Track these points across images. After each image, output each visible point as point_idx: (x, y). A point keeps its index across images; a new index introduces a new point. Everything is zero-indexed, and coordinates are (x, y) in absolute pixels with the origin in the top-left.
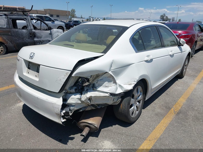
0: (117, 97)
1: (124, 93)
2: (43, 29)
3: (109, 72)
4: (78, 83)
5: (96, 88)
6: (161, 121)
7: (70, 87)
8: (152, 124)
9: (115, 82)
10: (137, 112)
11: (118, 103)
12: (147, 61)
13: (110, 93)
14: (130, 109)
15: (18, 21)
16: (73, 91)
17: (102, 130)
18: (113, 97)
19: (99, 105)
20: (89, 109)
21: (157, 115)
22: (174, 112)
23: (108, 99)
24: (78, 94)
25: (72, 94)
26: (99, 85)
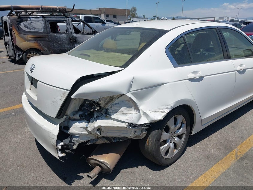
0: (141, 129)
1: (150, 123)
2: (87, 32)
3: (127, 94)
4: (85, 107)
5: (109, 115)
6: (211, 167)
7: (73, 112)
8: (196, 171)
9: (137, 108)
10: (176, 151)
11: (143, 138)
12: (192, 80)
13: (129, 123)
14: (161, 148)
15: (59, 24)
16: (77, 116)
17: (122, 171)
18: (134, 129)
19: (114, 138)
20: (100, 142)
21: (207, 157)
22: (237, 155)
23: (127, 131)
24: (83, 121)
25: (76, 120)
26: (114, 110)
